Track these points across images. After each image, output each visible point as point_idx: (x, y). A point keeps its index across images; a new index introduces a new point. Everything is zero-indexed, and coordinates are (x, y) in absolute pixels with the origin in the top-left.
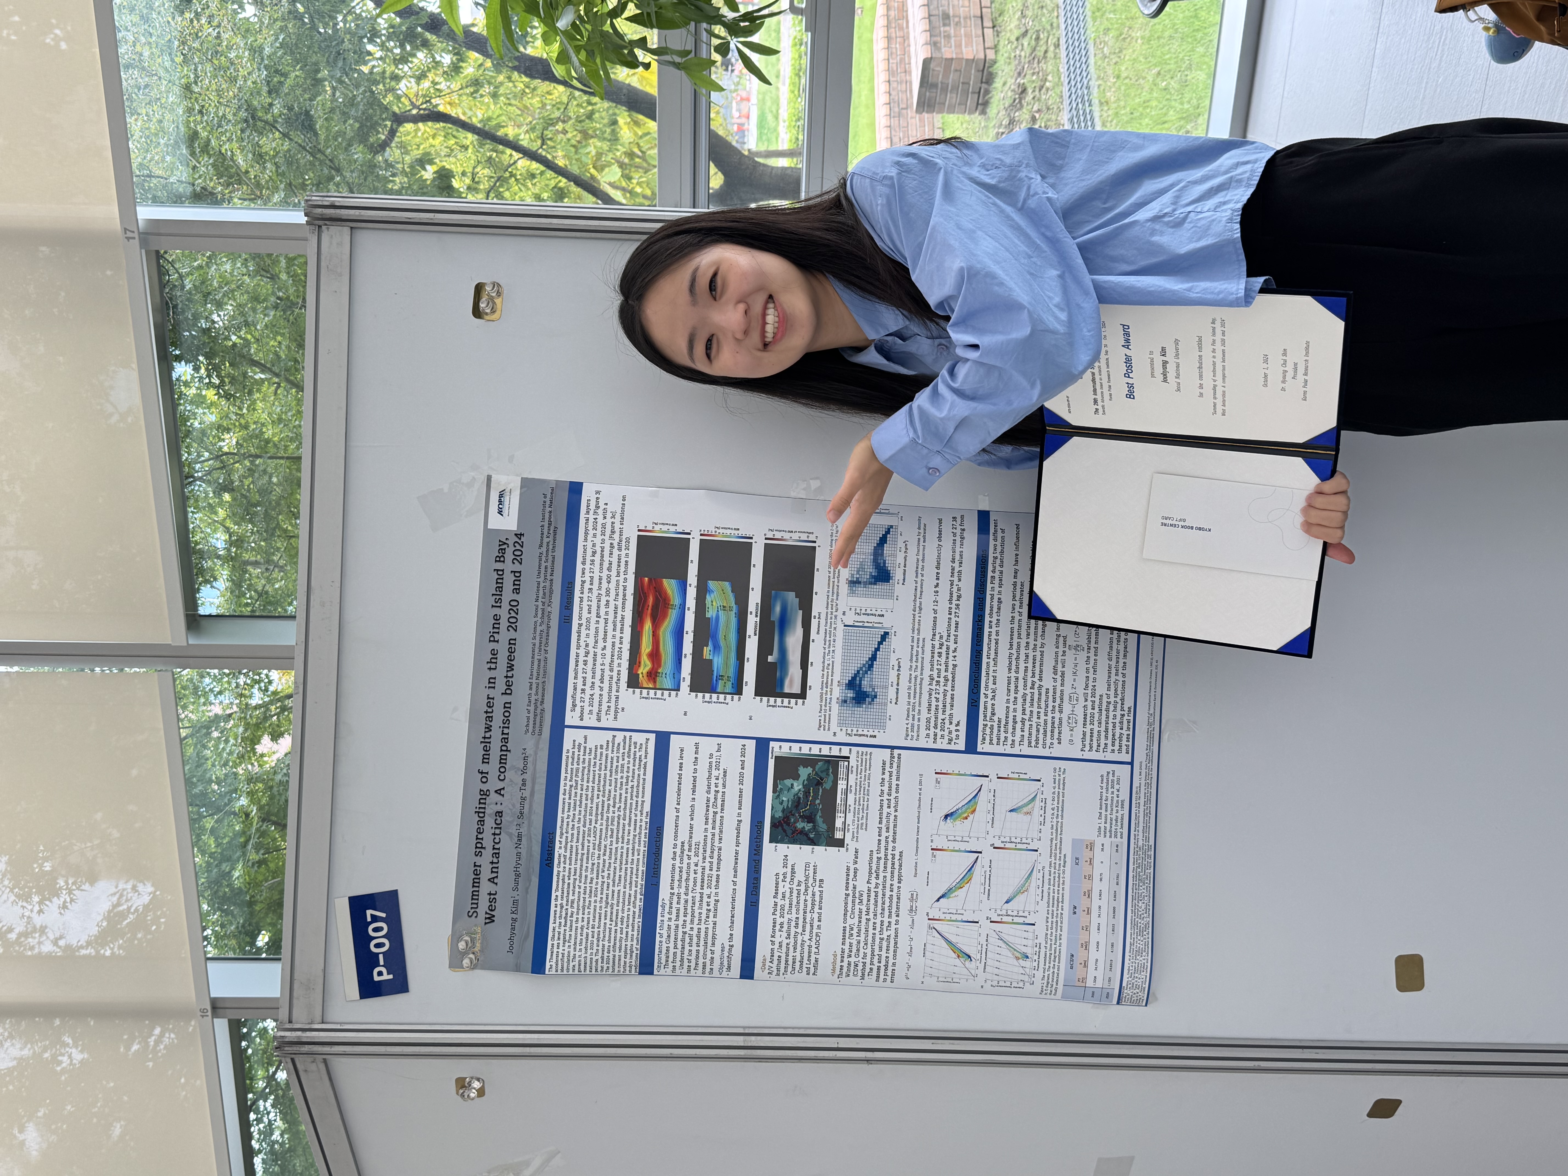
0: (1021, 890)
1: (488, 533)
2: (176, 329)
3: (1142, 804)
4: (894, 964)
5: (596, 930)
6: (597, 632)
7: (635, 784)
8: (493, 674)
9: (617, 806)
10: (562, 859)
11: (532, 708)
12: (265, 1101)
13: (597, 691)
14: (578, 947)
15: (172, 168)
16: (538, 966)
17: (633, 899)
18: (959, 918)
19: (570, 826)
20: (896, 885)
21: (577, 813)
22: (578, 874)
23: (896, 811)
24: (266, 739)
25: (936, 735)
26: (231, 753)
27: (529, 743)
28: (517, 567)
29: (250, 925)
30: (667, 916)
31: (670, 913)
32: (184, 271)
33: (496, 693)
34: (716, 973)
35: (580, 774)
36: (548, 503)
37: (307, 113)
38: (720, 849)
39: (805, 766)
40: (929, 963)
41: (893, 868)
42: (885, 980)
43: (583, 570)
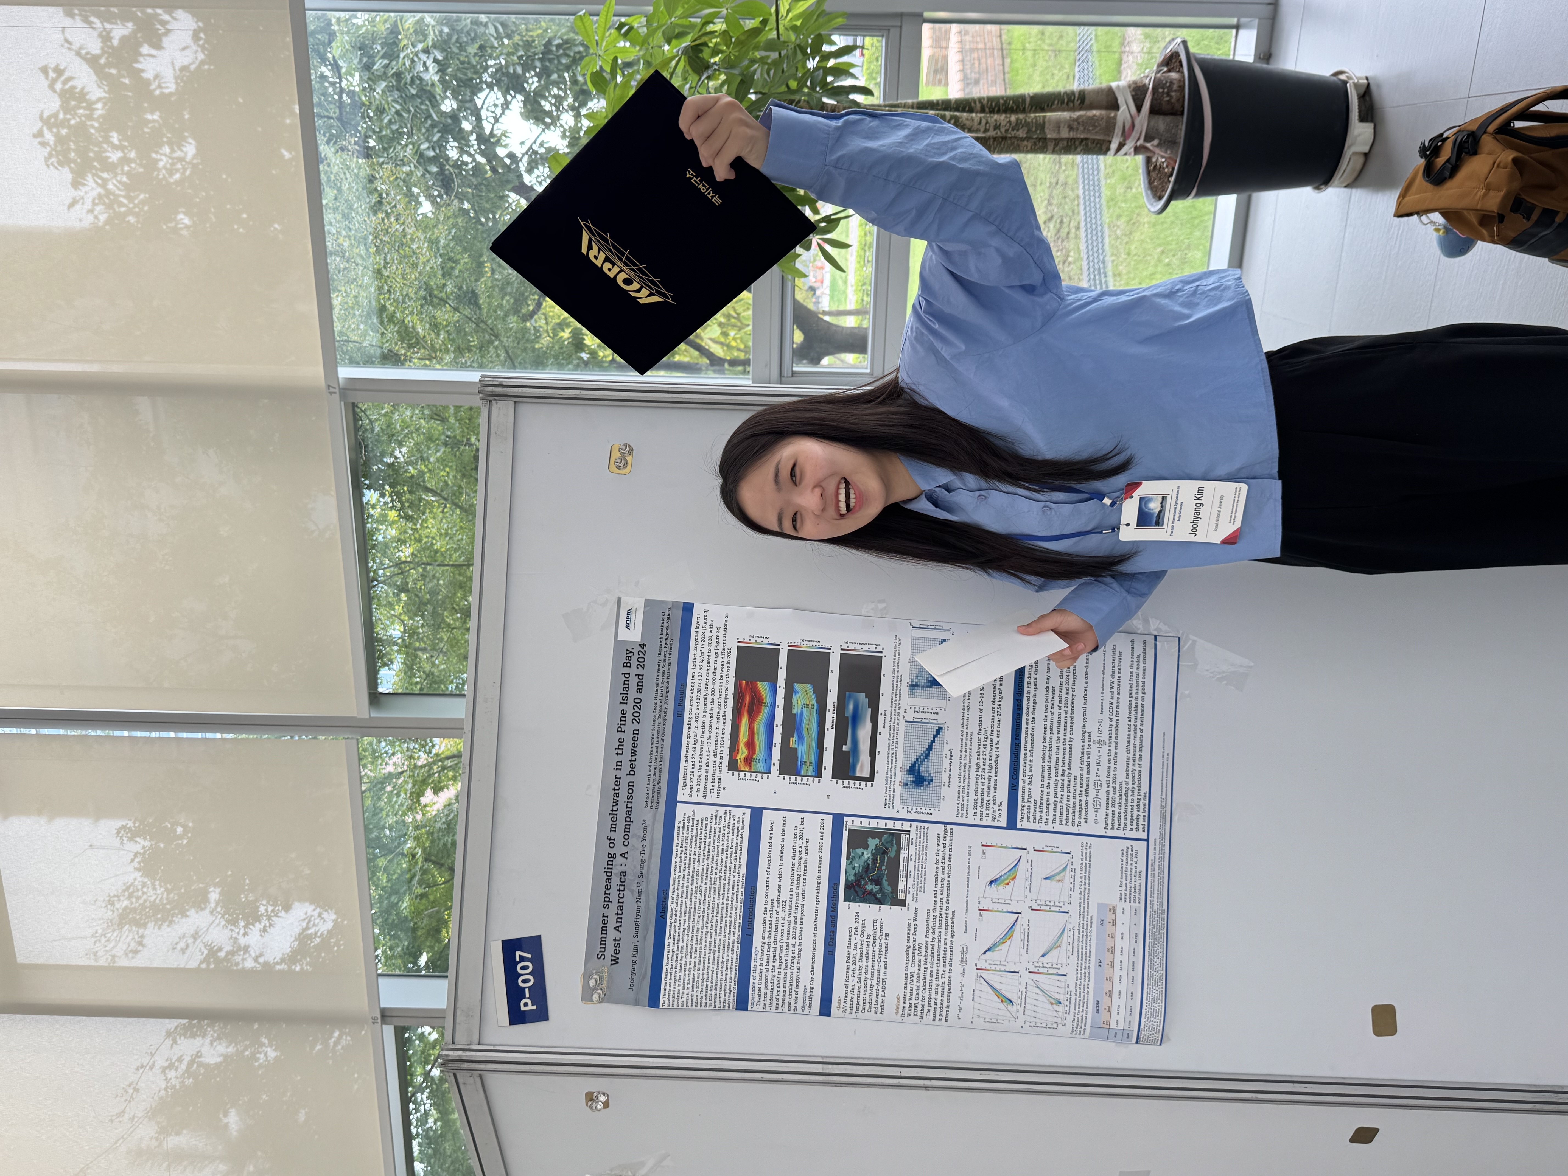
0: (1055, 945)
1: (618, 644)
2: (367, 464)
3: (1157, 875)
4: (948, 1007)
5: (701, 972)
6: (704, 724)
7: (734, 850)
8: (620, 758)
9: (719, 868)
10: (674, 912)
11: (651, 786)
12: (422, 1094)
13: (703, 773)
14: (686, 987)
15: (365, 334)
16: (654, 1001)
17: (731, 947)
18: (1003, 968)
19: (681, 885)
20: (949, 939)
21: (686, 873)
22: (687, 924)
23: (949, 876)
24: (429, 793)
25: (982, 813)
26: (402, 805)
27: (648, 814)
28: (640, 671)
29: (413, 947)
30: (759, 961)
31: (762, 959)
32: (373, 417)
33: (622, 774)
34: (799, 1010)
35: (689, 842)
36: (666, 619)
37: (473, 292)
38: (803, 906)
39: (873, 838)
40: (977, 1006)
41: (947, 925)
42: (940, 1020)
43: (694, 673)
